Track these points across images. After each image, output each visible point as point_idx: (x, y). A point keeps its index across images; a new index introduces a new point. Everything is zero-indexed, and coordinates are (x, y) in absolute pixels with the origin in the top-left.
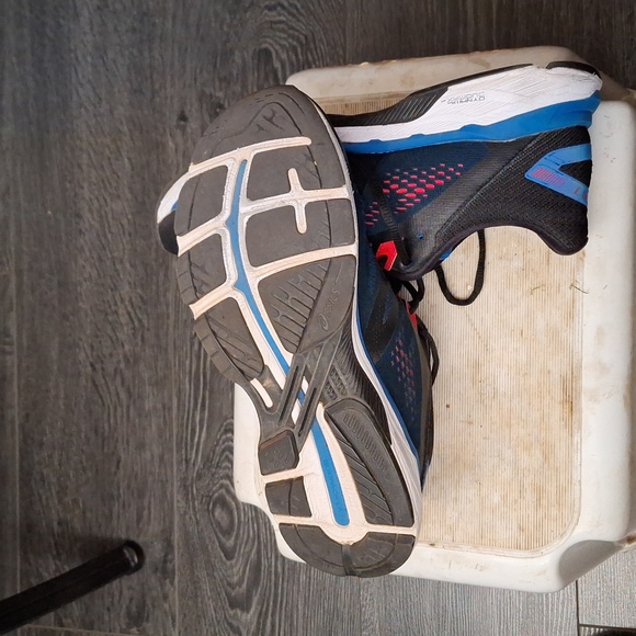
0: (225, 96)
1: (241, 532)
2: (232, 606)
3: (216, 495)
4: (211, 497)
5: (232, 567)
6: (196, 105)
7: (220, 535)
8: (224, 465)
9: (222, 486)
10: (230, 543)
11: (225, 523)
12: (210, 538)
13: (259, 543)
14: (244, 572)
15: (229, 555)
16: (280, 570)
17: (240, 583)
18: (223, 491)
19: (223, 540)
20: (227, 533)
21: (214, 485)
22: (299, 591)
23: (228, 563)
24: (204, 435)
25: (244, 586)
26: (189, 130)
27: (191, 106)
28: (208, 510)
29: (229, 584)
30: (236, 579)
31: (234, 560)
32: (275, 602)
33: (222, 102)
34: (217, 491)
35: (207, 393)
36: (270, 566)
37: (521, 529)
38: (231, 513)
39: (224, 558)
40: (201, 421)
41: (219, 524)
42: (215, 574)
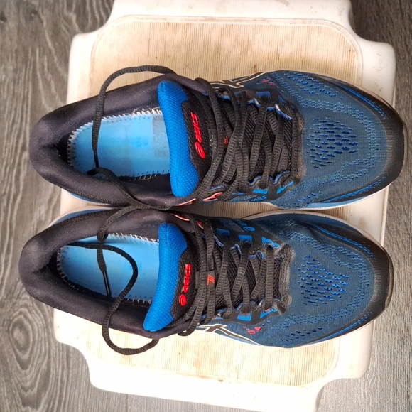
0: (39, 5)
1: (35, 348)
2: (25, 404)
3: (16, 319)
4: (11, 321)
5: (26, 375)
6: (14, 9)
7: (17, 351)
8: (23, 296)
9: (21, 313)
10: (25, 357)
11: (22, 342)
12: (9, 353)
13: (49, 357)
14: (36, 379)
15: (24, 365)
16: (65, 378)
17: (32, 387)
18: (22, 316)
19: (20, 354)
20: (24, 349)
21: (15, 311)
22: (79, 394)
23: (23, 372)
24: (8, 272)
25: (35, 389)
26: (7, 29)
27: (10, 9)
28: (8, 331)
29: (23, 388)
30: (28, 384)
31: (28, 370)
32: (60, 401)
33: (36, 9)
34: (16, 316)
35: (12, 240)
36: (57, 375)
37: (292, 370)
38: (27, 334)
39: (20, 368)
40: (6, 261)
41: (17, 342)
42: (12, 380)
